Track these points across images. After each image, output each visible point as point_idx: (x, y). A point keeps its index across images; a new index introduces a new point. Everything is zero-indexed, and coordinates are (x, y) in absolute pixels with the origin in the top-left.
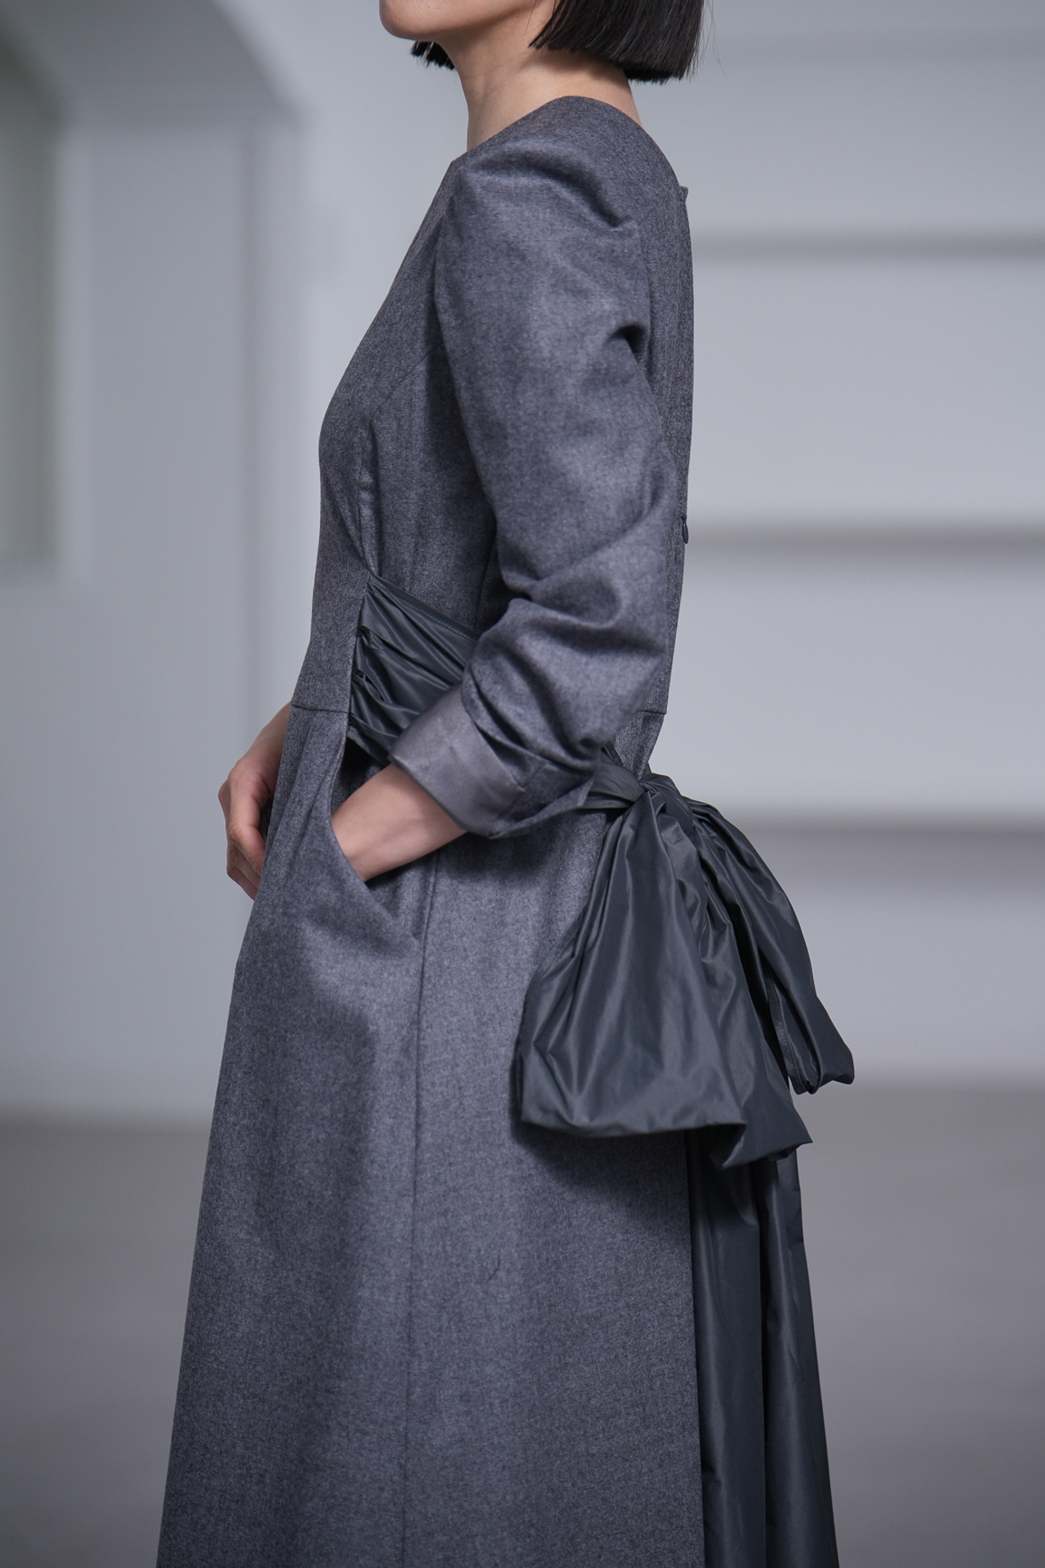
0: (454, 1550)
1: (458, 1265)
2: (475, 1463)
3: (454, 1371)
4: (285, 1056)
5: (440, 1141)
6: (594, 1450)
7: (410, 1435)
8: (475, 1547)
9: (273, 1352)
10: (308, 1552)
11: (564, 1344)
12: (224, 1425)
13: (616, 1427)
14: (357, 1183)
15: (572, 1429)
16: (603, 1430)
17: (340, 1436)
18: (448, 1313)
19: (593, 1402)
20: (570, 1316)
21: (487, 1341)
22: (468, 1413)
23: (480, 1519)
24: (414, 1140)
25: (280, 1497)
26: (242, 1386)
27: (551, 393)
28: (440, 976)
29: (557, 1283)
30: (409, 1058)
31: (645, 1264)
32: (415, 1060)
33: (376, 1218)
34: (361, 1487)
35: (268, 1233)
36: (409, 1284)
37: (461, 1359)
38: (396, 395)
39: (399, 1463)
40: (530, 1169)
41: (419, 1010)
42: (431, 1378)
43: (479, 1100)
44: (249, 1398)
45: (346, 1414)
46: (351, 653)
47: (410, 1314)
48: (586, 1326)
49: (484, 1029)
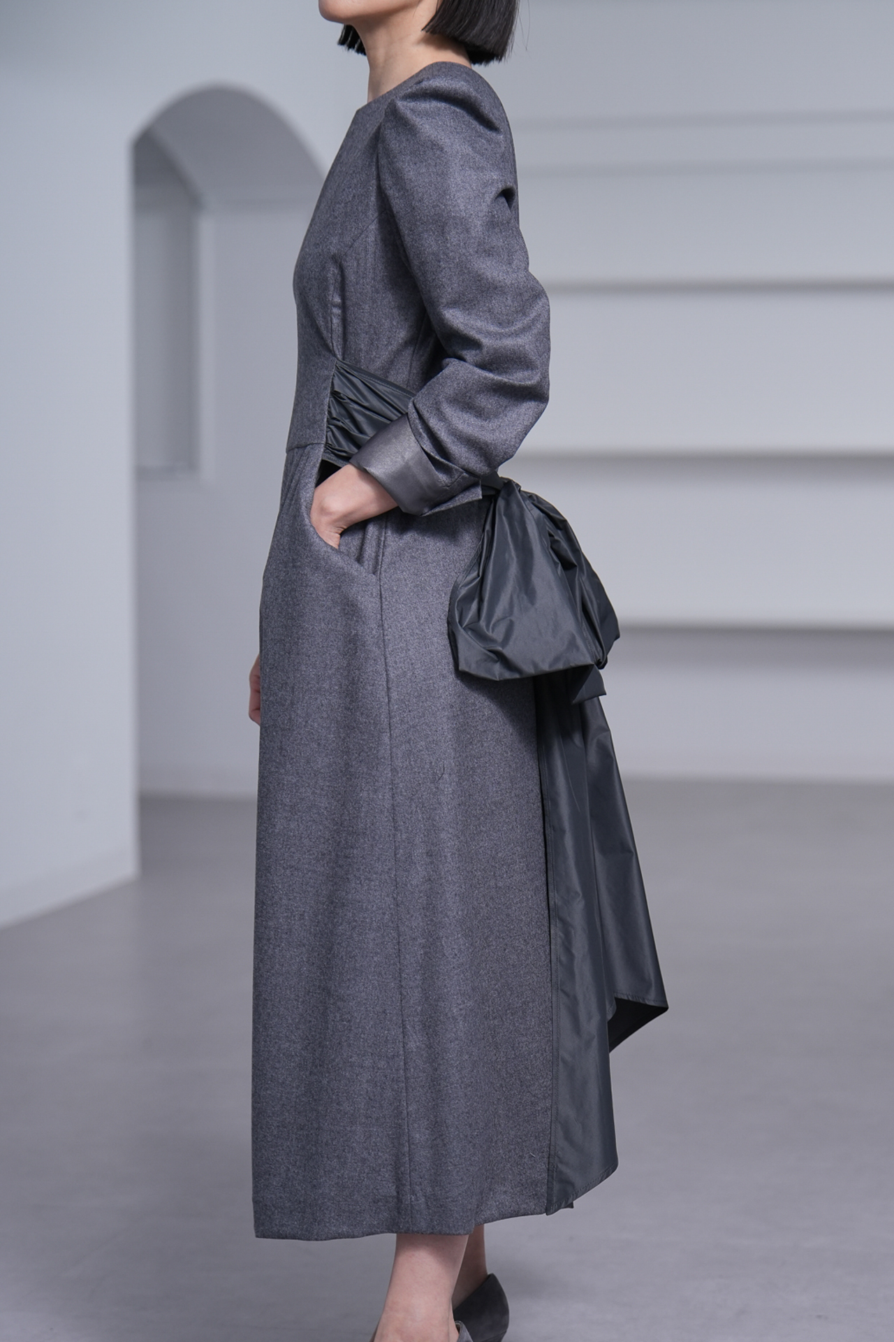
0: (430, 947)
1: (419, 773)
2: (438, 893)
3: (422, 838)
4: (298, 654)
5: (403, 697)
6: (500, 884)
7: (398, 879)
8: (442, 945)
9: (301, 838)
10: (342, 957)
11: (479, 819)
12: (273, 887)
13: (514, 870)
14: (354, 728)
15: (486, 872)
16: (507, 872)
17: (356, 883)
18: (415, 803)
19: (500, 855)
20: (483, 802)
21: (440, 818)
22: (432, 863)
23: (443, 928)
24: (387, 698)
25: (317, 926)
26: (282, 862)
27: (468, 231)
28: (392, 597)
29: (473, 782)
30: (380, 648)
32: (383, 649)
33: (368, 748)
34: (372, 913)
35: (290, 766)
36: (390, 786)
37: (425, 830)
38: (356, 245)
39: (393, 897)
40: (457, 711)
42: (408, 843)
43: (424, 670)
44: (287, 868)
45: (358, 870)
46: (326, 408)
47: (393, 805)
48: (494, 808)
49: (422, 627)
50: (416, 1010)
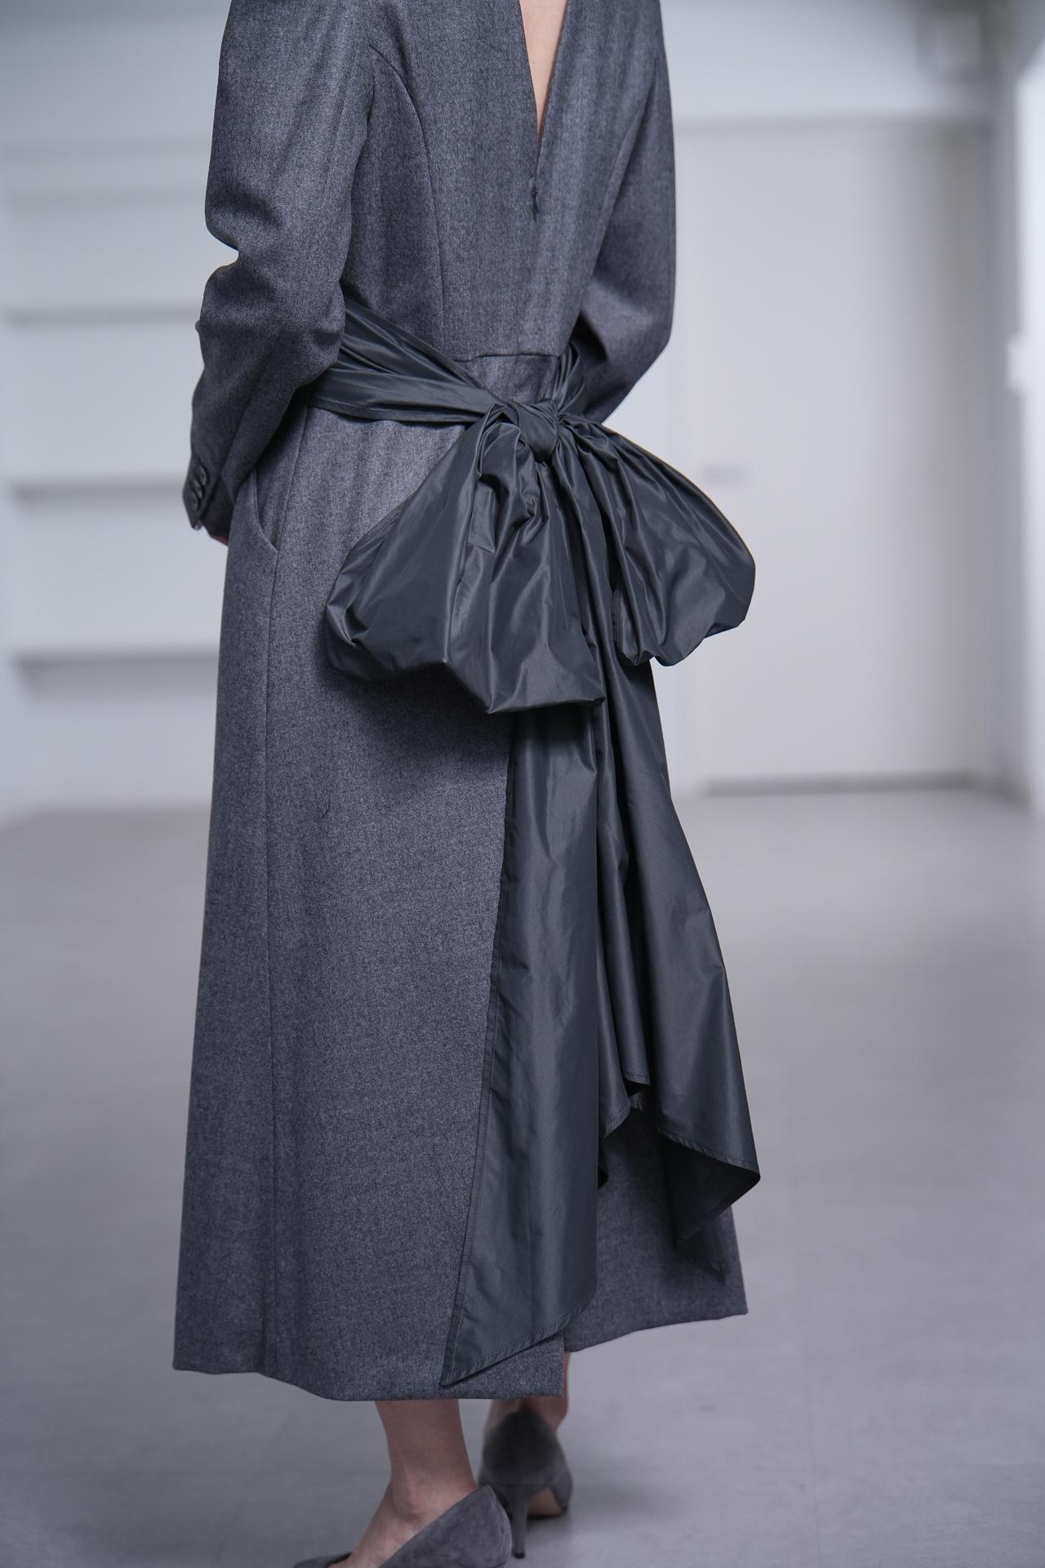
0: (302, 1031)
1: (301, 806)
3: (302, 890)
18: (293, 844)
24: (265, 706)
28: (289, 576)
31: (479, 808)
32: (267, 642)
36: (264, 820)
37: (304, 881)
41: (272, 602)
42: (282, 895)
50: (286, 1107)
